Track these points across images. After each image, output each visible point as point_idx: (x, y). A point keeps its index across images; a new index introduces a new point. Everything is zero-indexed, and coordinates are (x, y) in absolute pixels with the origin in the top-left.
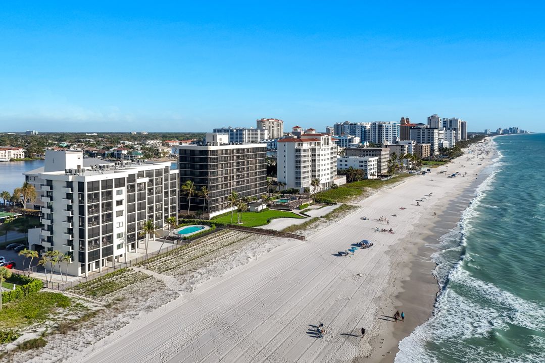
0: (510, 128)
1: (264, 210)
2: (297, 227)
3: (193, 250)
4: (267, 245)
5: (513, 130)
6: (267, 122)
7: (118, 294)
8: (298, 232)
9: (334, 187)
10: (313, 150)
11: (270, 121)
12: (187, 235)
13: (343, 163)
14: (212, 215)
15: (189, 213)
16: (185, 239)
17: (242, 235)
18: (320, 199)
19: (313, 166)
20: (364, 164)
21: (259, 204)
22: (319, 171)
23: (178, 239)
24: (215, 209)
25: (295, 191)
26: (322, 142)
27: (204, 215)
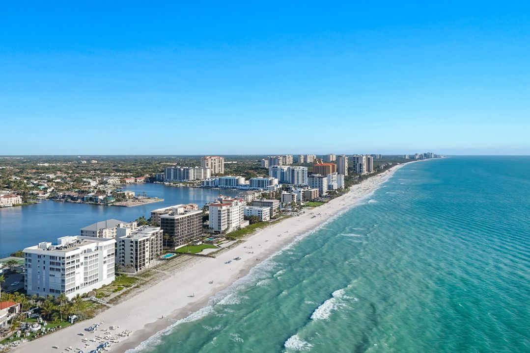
0: (425, 154)
1: (200, 245)
2: (213, 253)
3: (171, 263)
4: (200, 261)
5: (427, 156)
6: (210, 159)
7: (152, 277)
8: (213, 255)
9: (239, 229)
10: (228, 210)
11: (212, 158)
12: (168, 258)
13: (250, 212)
14: (176, 248)
15: (166, 247)
16: (167, 259)
17: (190, 257)
18: (230, 237)
19: (228, 218)
20: (260, 212)
21: (198, 242)
22: (231, 220)
23: (165, 259)
24: (178, 245)
25: (217, 232)
26: (233, 205)
27: (173, 249)
